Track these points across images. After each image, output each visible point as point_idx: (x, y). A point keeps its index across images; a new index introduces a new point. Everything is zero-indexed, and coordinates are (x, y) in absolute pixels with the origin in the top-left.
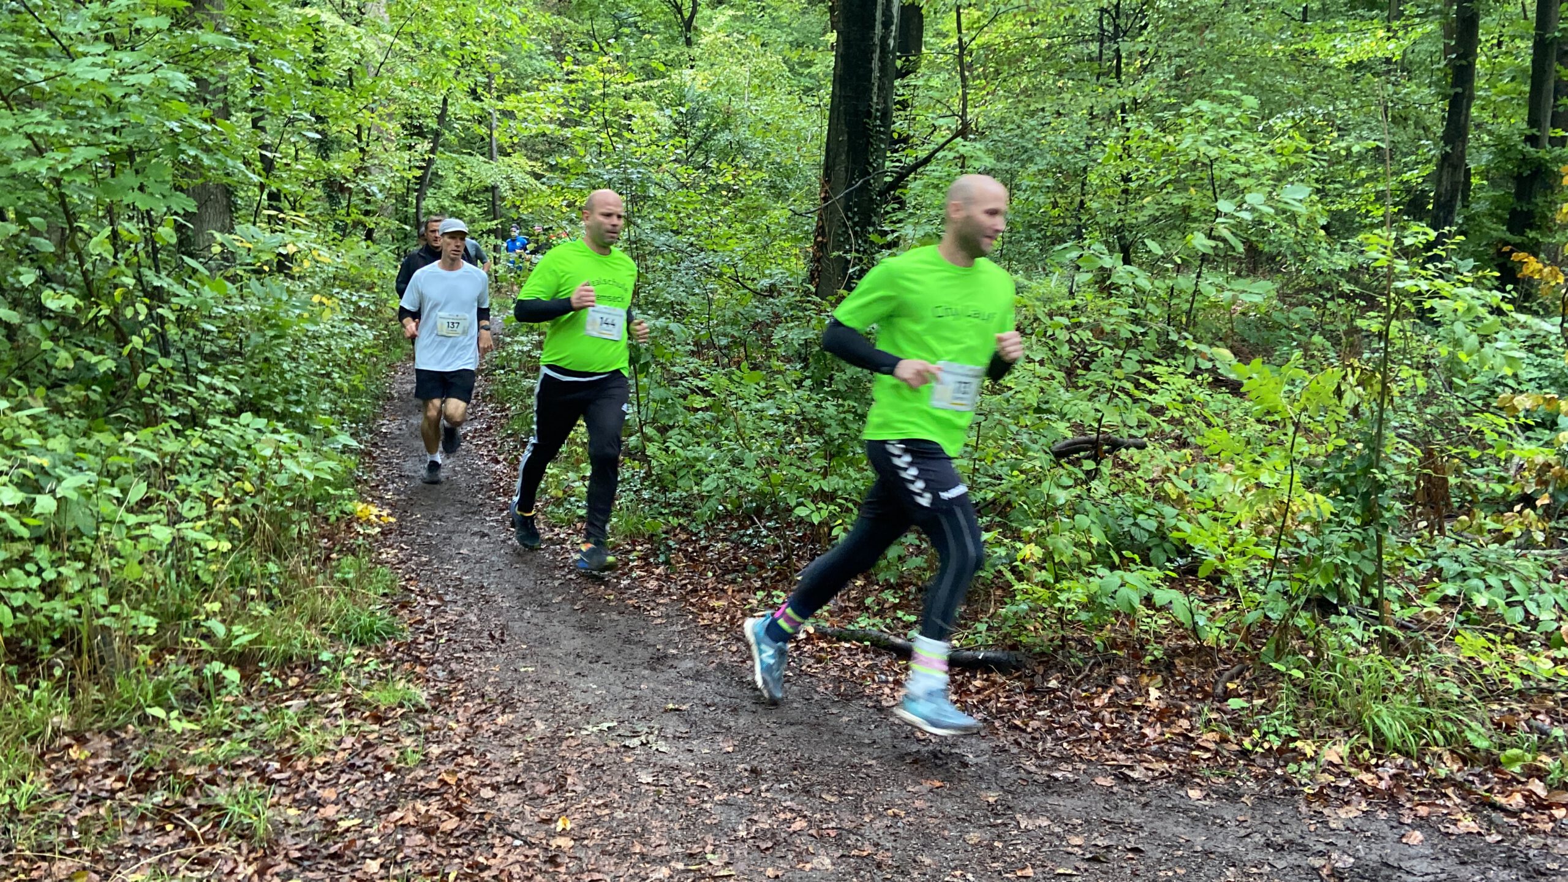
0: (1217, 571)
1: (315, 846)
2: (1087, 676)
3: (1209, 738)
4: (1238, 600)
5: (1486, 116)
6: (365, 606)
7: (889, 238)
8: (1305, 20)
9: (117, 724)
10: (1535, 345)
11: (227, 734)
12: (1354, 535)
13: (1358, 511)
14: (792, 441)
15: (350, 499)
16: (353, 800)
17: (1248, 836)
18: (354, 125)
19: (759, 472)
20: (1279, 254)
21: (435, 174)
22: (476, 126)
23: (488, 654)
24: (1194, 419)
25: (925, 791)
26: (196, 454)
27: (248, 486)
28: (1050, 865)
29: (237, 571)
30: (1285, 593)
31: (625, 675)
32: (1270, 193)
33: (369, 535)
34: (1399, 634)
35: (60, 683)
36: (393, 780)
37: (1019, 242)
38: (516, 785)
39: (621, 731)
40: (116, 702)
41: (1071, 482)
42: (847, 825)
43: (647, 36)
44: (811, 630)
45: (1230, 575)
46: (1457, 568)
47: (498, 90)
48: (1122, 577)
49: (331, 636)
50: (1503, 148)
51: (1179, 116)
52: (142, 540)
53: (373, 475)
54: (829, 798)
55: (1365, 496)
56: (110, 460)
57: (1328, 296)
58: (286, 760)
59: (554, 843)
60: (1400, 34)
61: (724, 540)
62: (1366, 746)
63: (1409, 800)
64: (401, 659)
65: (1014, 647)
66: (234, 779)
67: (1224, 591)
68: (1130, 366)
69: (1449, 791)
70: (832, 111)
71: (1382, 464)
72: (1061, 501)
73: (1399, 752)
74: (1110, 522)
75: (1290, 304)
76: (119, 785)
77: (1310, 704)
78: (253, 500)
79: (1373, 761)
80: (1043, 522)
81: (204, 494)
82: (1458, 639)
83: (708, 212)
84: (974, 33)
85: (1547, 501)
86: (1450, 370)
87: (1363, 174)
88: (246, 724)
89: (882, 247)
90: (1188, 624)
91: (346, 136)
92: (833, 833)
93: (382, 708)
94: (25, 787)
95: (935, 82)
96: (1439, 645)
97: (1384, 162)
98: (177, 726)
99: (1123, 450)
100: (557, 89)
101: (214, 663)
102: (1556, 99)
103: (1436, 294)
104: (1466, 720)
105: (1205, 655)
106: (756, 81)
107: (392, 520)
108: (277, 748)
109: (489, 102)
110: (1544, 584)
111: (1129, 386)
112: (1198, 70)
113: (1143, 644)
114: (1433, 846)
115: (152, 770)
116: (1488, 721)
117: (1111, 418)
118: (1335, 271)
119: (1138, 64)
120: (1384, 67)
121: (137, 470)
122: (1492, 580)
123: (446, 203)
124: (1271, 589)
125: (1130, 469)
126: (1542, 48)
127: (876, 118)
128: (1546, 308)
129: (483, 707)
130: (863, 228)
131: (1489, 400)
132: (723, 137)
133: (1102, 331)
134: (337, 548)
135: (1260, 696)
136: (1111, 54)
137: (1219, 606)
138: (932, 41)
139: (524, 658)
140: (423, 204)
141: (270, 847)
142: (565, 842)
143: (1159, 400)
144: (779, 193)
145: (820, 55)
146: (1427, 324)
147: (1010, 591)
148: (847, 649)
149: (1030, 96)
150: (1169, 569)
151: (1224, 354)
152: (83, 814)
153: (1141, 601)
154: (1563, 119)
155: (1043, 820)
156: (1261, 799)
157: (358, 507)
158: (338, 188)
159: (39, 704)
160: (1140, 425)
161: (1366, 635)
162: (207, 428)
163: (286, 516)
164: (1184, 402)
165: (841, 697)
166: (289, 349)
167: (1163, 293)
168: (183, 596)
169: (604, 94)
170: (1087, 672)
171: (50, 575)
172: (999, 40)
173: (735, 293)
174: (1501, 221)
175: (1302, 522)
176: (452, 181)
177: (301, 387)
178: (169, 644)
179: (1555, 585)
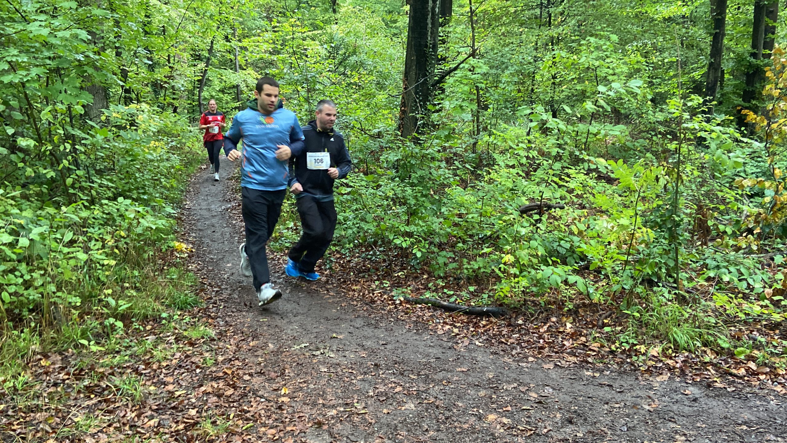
0: (599, 267)
1: (164, 403)
2: (536, 318)
3: (595, 346)
4: (609, 281)
5: (732, 44)
6: (182, 291)
7: (437, 107)
9: (63, 349)
11: (118, 352)
12: (665, 247)
13: (666, 236)
14: (391, 209)
15: (172, 240)
16: (181, 382)
18: (167, 55)
19: (375, 224)
20: (630, 114)
22: (228, 55)
23: (244, 313)
24: (588, 195)
26: (96, 218)
27: (122, 234)
28: (519, 405)
29: (119, 275)
30: (632, 276)
31: (311, 322)
32: (625, 83)
33: (182, 258)
34: (687, 295)
35: (34, 330)
36: (200, 372)
37: (500, 109)
38: (260, 373)
39: (311, 348)
40: (62, 338)
41: (528, 225)
42: (421, 389)
43: (313, 8)
44: (402, 299)
45: (606, 269)
46: (715, 263)
48: (553, 270)
49: (166, 306)
50: (740, 60)
51: (580, 45)
52: (71, 259)
53: (182, 229)
54: (412, 377)
55: (670, 229)
57: (653, 134)
58: (148, 364)
59: (280, 400)
60: (689, 3)
61: (358, 257)
62: (670, 347)
63: (690, 372)
64: (201, 316)
65: (501, 305)
66: (122, 373)
67: (602, 277)
69: (710, 368)
70: (408, 45)
71: (678, 213)
72: (523, 234)
73: (686, 350)
74: (547, 244)
75: (636, 139)
76: (67, 377)
77: (644, 330)
78: (125, 240)
79: (674, 355)
80: (514, 244)
81: (100, 238)
82: (714, 297)
83: (346, 96)
84: (478, 5)
85: (759, 231)
86: (713, 169)
87: (671, 74)
88: (128, 347)
89: (434, 112)
90: (585, 292)
91: (162, 61)
92: (415, 393)
93: (193, 339)
94: (21, 378)
95: (458, 29)
96: (706, 300)
98: (94, 348)
100: (268, 36)
101: (110, 319)
102: (766, 35)
103: (702, 130)
104: (718, 334)
105: (593, 307)
106: (369, 30)
107: (193, 250)
108: (143, 359)
110: (756, 271)
111: (556, 179)
112: (589, 22)
113: (563, 302)
115: (82, 370)
116: (729, 335)
117: (547, 194)
118: (657, 121)
119: (559, 20)
120: (682, 20)
121: (67, 226)
122: (732, 269)
123: (214, 94)
124: (625, 275)
125: (557, 220)
126: (759, 10)
127: (430, 48)
129: (243, 338)
130: (424, 103)
131: (732, 183)
132: (353, 59)
133: (543, 151)
134: (167, 264)
135: (620, 325)
136: (546, 15)
137: (600, 284)
138: (458, 9)
139: (262, 314)
140: (202, 94)
141: (142, 404)
142: (286, 399)
143: (571, 185)
144: (381, 87)
145: (401, 17)
146: (703, 147)
147: (499, 279)
148: (420, 308)
149: (506, 36)
150: (576, 267)
151: (602, 161)
152: (50, 390)
153: (562, 282)
154: (769, 45)
155: (516, 385)
156: (620, 373)
157: (177, 244)
158: (159, 86)
159: (24, 340)
160: (562, 198)
161: (671, 296)
162: (101, 205)
163: (142, 248)
164: (583, 186)
165: (417, 330)
166: (138, 167)
167: (573, 134)
168: (93, 287)
169: (293, 38)
170: (536, 316)
171: (27, 277)
172: (490, 9)
173: (361, 137)
174: (739, 95)
175: (640, 243)
176: (216, 83)
177: (145, 185)
178: (87, 310)
179: (762, 271)
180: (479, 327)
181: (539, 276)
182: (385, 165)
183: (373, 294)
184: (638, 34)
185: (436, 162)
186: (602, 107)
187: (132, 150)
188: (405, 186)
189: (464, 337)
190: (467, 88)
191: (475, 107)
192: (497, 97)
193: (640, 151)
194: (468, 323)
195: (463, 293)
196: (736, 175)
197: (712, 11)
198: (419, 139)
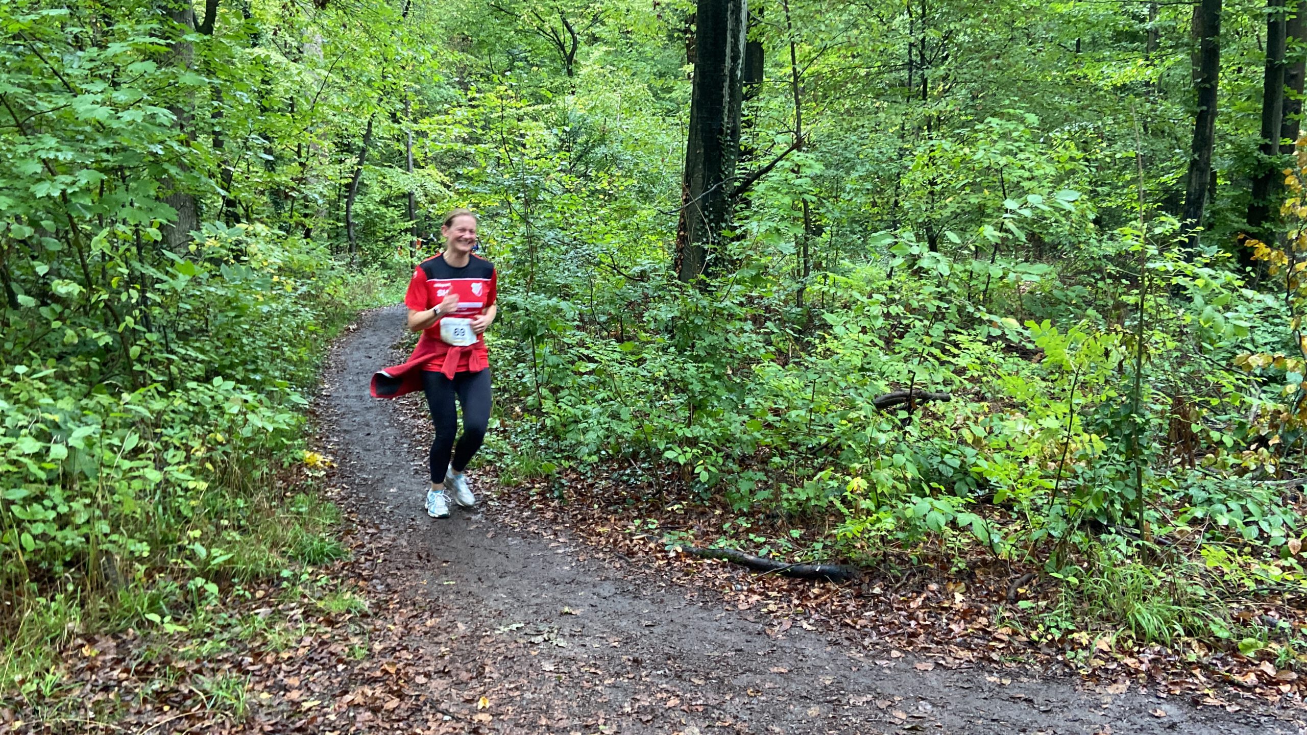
0: (1009, 500)
1: (284, 722)
2: (904, 584)
3: (1003, 632)
4: (1027, 522)
5: (1228, 129)
6: (316, 533)
7: (738, 232)
8: (1078, 51)
9: (119, 628)
10: (1269, 315)
11: (209, 635)
12: (1119, 467)
13: (1122, 449)
14: (661, 398)
15: (300, 448)
16: (312, 687)
18: (296, 143)
19: (635, 423)
20: (1059, 243)
21: (362, 183)
22: (395, 144)
23: (417, 571)
24: (990, 378)
26: (177, 412)
27: (219, 438)
28: (875, 732)
29: (212, 506)
30: (1065, 515)
31: (528, 587)
32: (1049, 194)
33: (316, 478)
34: (1157, 548)
35: (72, 596)
36: (344, 670)
37: (843, 234)
38: (444, 673)
39: (528, 631)
40: (118, 610)
41: (890, 428)
42: (712, 702)
43: (536, 69)
44: (680, 550)
45: (1020, 502)
46: (1204, 495)
47: (414, 114)
48: (931, 503)
49: (290, 557)
50: (1242, 155)
51: (976, 131)
52: (135, 480)
53: (317, 430)
54: (697, 681)
55: (1127, 437)
57: (1099, 277)
58: (257, 655)
59: (476, 718)
60: (1156, 62)
61: (606, 479)
62: (1130, 637)
63: (1164, 679)
64: (346, 575)
65: (845, 562)
66: (216, 670)
67: (1015, 516)
68: (938, 335)
69: (1197, 672)
70: (689, 128)
71: (1142, 411)
72: (882, 442)
73: (1157, 641)
74: (922, 460)
75: (1069, 284)
76: (125, 675)
77: (1086, 606)
78: (224, 448)
79: (1136, 649)
80: (867, 459)
81: (184, 444)
82: (1203, 552)
83: (588, 212)
84: (805, 64)
85: (1277, 441)
86: (1199, 337)
87: (1128, 177)
88: (225, 627)
89: (732, 240)
90: (986, 542)
91: (289, 153)
92: (700, 709)
93: (333, 615)
94: (49, 677)
95: (774, 104)
96: (1190, 557)
98: (170, 628)
99: (931, 403)
100: (462, 113)
101: (197, 579)
102: (1284, 115)
103: (1180, 273)
104: (1211, 615)
105: (1000, 567)
106: (626, 105)
107: (334, 465)
108: (249, 646)
109: (406, 124)
110: (1274, 508)
111: (936, 352)
112: (990, 93)
113: (949, 558)
115: (150, 664)
116: (1228, 617)
117: (921, 376)
118: (1104, 257)
119: (941, 88)
120: (1144, 89)
121: (130, 425)
122: (1233, 505)
123: (371, 207)
124: (1053, 512)
125: (938, 419)
126: (1272, 73)
127: (727, 135)
128: (1279, 286)
129: (415, 613)
130: (717, 224)
131: (1231, 360)
132: (600, 151)
133: (913, 307)
134: (291, 488)
135: (1044, 598)
136: (919, 80)
137: (1011, 527)
138: (771, 70)
139: (446, 574)
140: (352, 208)
141: (248, 723)
142: (485, 717)
143: (962, 362)
144: (646, 196)
145: (680, 83)
146: (1181, 299)
147: (841, 517)
148: (709, 565)
149: (852, 115)
150: (971, 498)
151: (1012, 323)
152: (96, 698)
153: (946, 525)
154: (1291, 131)
155: (869, 697)
156: (1046, 680)
157: (307, 455)
158: (283, 196)
159: (56, 613)
160: (946, 383)
161: (1130, 549)
162: (186, 390)
163: (250, 461)
164: (982, 364)
165: (705, 603)
166: (247, 327)
167: (965, 276)
168: (168, 525)
169: (503, 117)
170: (904, 580)
171: (63, 509)
172: (826, 70)
173: (612, 279)
174: (1242, 214)
175: (1079, 460)
176: (376, 189)
177: (257, 358)
178: (159, 564)
179: (1283, 509)
180: (808, 598)
181: (909, 513)
182: (652, 326)
183: (632, 541)
184: (1072, 111)
185: (737, 322)
186: (1012, 233)
187: (237, 299)
188: (685, 362)
189: (782, 615)
190: (787, 200)
191: (800, 231)
192: (837, 215)
193: (1077, 306)
194: (789, 591)
195: (782, 541)
196: (1239, 347)
197: (1195, 75)
198: (709, 285)
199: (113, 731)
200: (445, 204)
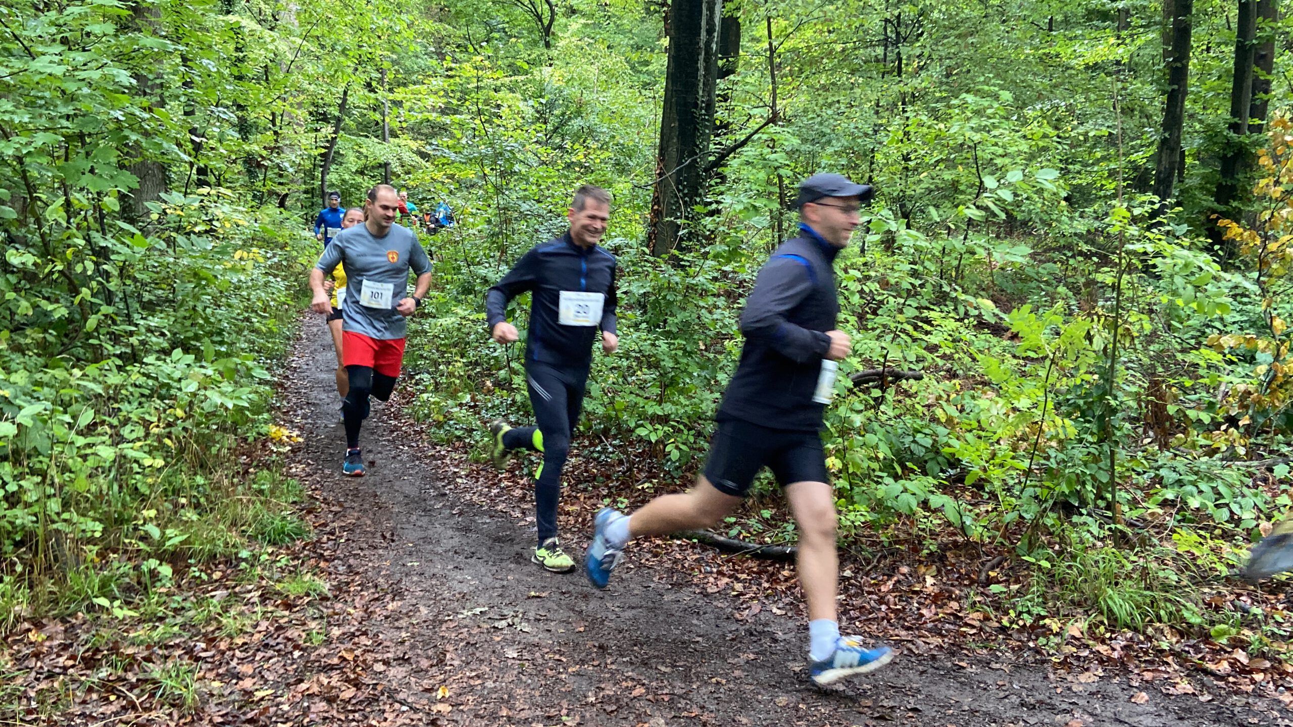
0: (981, 479)
1: (235, 712)
2: (875, 567)
3: (974, 617)
4: (998, 504)
5: (1198, 108)
6: (277, 512)
7: (714, 206)
8: (1051, 30)
9: (68, 612)
10: (1238, 294)
11: (161, 619)
12: (1092, 450)
13: (1095, 431)
14: (634, 374)
15: (266, 422)
16: (266, 674)
17: (1006, 697)
18: (269, 112)
19: (606, 400)
20: (1030, 220)
21: (337, 153)
22: (371, 113)
23: (381, 551)
24: (962, 355)
25: (742, 663)
26: (136, 386)
27: (179, 413)
28: (845, 722)
29: (170, 484)
30: (1036, 497)
31: (495, 568)
32: (1023, 171)
33: (281, 453)
34: (1129, 531)
35: (21, 577)
36: (300, 657)
38: (403, 660)
39: (491, 615)
40: (68, 593)
41: (862, 407)
42: (678, 691)
43: (513, 40)
45: (991, 483)
46: (1175, 476)
47: (390, 84)
48: (903, 485)
49: (249, 537)
50: (1211, 134)
52: (91, 459)
53: (285, 403)
54: (663, 669)
55: (1101, 418)
56: (62, 391)
57: (1070, 254)
58: (211, 641)
59: (435, 709)
60: (1128, 41)
61: (577, 456)
62: (1102, 623)
63: (1137, 667)
64: (307, 556)
66: (166, 657)
67: (986, 496)
68: (911, 312)
69: (1170, 659)
70: (665, 102)
71: (1114, 392)
72: (856, 422)
73: (1129, 627)
74: (894, 439)
75: (1040, 261)
76: (71, 663)
77: (1056, 589)
78: (184, 424)
79: (1108, 635)
80: (840, 440)
81: (143, 419)
82: (1175, 536)
83: (564, 184)
84: (782, 39)
85: (1247, 422)
86: (1168, 315)
87: (1099, 155)
88: (177, 611)
89: (706, 215)
90: (957, 523)
91: (263, 122)
92: (666, 699)
93: (292, 597)
95: (750, 79)
96: (1161, 540)
97: (1115, 145)
98: (119, 613)
99: (904, 381)
100: (438, 83)
101: (151, 560)
102: (1254, 94)
103: (1157, 254)
104: (1182, 601)
105: (971, 549)
106: (603, 78)
107: (301, 440)
108: (203, 631)
109: (382, 94)
110: (1245, 490)
111: (909, 328)
112: (964, 70)
113: (920, 540)
114: (1156, 705)
115: (98, 650)
116: (1200, 602)
117: (894, 354)
118: (1076, 234)
119: (915, 65)
120: (1115, 68)
121: (86, 399)
122: (1203, 486)
123: (347, 177)
124: (1025, 495)
125: (910, 396)
126: (1243, 53)
128: (1246, 264)
129: (377, 596)
130: (691, 199)
131: (1201, 339)
132: (576, 123)
133: (887, 283)
134: (255, 463)
135: (1017, 581)
136: (894, 56)
137: (983, 508)
138: (749, 44)
139: (410, 554)
140: (328, 177)
141: (197, 714)
142: (445, 708)
143: (933, 339)
144: (622, 169)
145: (655, 56)
148: (679, 546)
149: (828, 90)
150: (942, 478)
151: (989, 306)
152: (40, 687)
153: (918, 505)
154: (1260, 110)
156: (1017, 667)
157: (273, 429)
158: (256, 165)
159: (3, 595)
160: (918, 360)
161: (1102, 532)
163: (211, 437)
164: (954, 341)
165: (673, 585)
168: (124, 504)
169: (478, 87)
170: (875, 563)
171: (13, 487)
172: (802, 45)
174: (1210, 192)
175: (1050, 440)
176: (352, 159)
177: (223, 329)
178: (112, 544)
179: (1255, 491)
181: (880, 494)
184: (1045, 89)
185: (710, 299)
188: (657, 339)
189: (752, 599)
190: (762, 175)
191: (775, 206)
193: (1048, 283)
194: (759, 573)
195: (752, 522)
196: (1208, 326)
197: (1166, 54)
198: (683, 260)
199: (56, 722)
200: (419, 174)
